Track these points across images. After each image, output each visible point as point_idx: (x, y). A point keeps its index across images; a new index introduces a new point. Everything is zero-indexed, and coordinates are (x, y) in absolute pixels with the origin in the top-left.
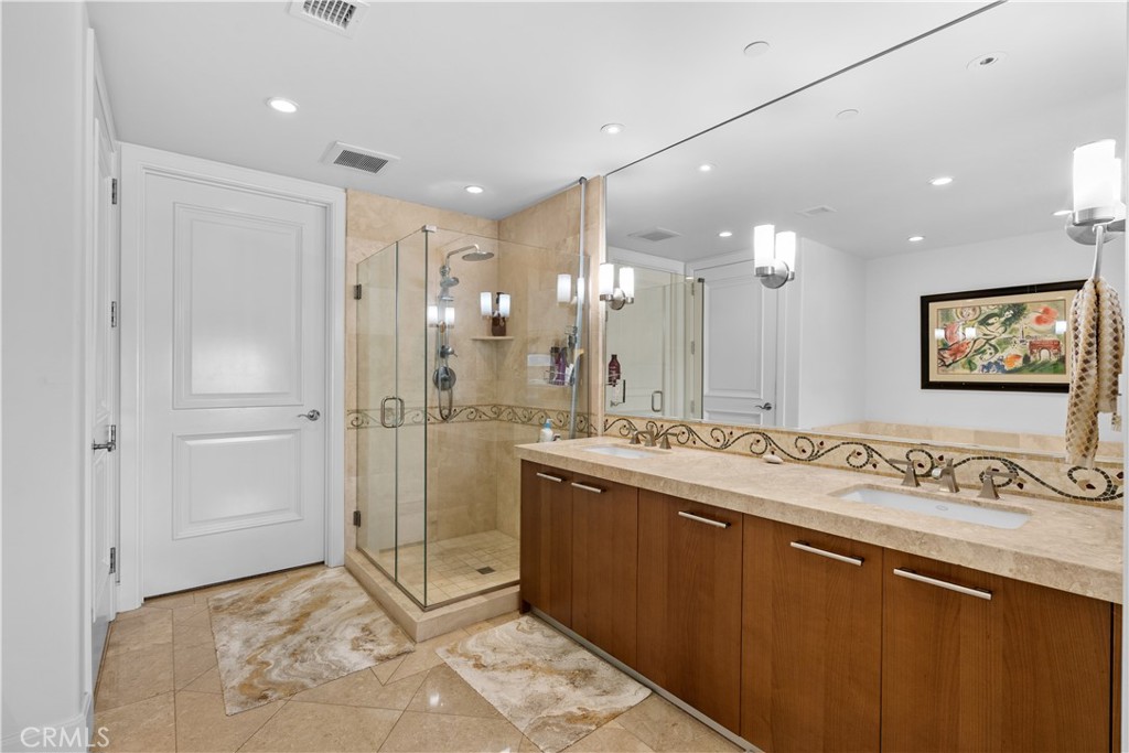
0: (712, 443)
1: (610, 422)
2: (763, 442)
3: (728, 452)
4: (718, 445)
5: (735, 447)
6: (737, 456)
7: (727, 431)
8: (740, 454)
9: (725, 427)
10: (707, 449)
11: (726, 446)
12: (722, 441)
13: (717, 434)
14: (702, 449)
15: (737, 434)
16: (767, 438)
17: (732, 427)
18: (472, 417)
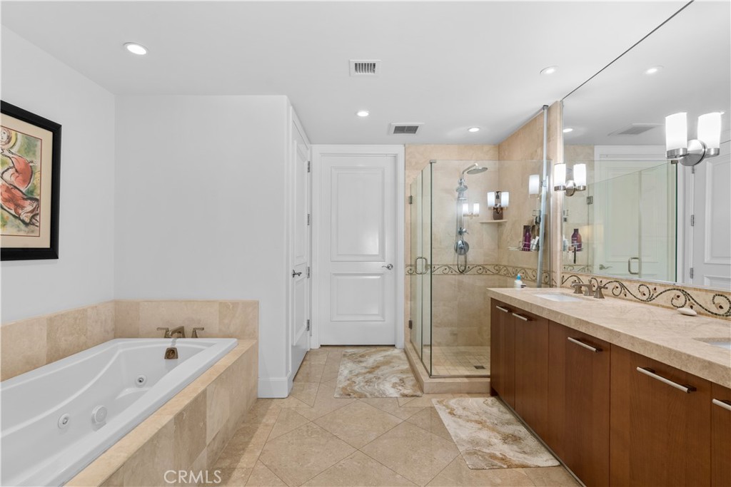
0: (639, 296)
1: (565, 278)
2: (682, 298)
3: (653, 305)
4: (644, 298)
5: (659, 300)
6: (660, 308)
7: (651, 287)
8: (663, 306)
9: (650, 283)
10: (635, 301)
11: (651, 299)
12: (647, 295)
13: (643, 289)
14: (631, 300)
15: (660, 289)
16: (686, 294)
17: (656, 284)
18: (480, 272)
